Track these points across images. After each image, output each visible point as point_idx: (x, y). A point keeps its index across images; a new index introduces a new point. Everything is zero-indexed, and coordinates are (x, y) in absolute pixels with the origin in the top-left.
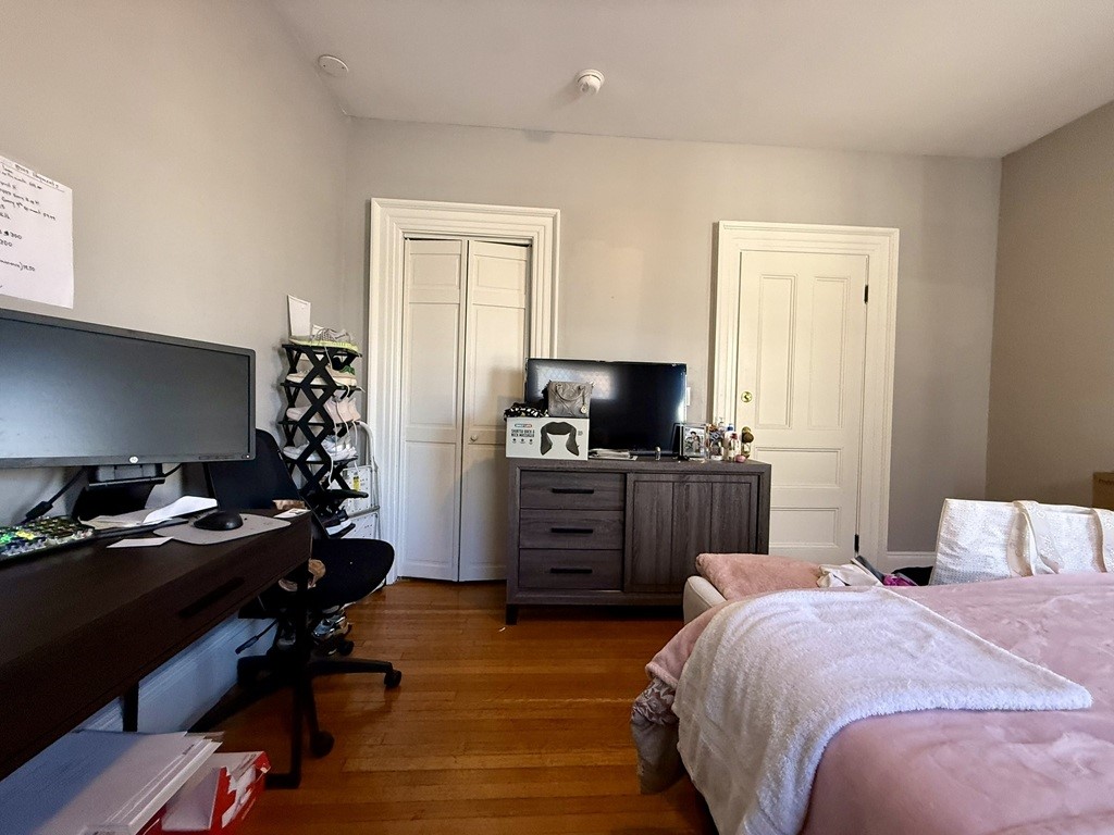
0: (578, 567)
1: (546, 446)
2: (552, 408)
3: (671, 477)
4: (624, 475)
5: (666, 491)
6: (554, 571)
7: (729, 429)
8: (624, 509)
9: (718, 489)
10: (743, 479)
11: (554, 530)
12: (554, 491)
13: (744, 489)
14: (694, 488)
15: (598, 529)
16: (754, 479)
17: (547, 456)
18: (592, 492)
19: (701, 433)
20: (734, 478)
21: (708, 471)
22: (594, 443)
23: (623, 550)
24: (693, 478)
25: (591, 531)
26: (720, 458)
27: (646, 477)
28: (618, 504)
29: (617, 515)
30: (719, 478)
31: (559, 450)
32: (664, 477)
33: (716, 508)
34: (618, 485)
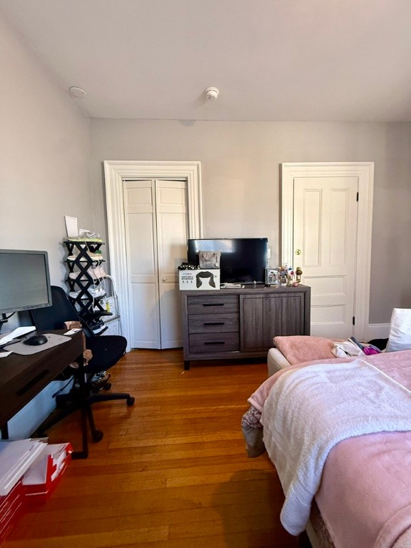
0: (218, 341)
1: (199, 284)
2: (201, 265)
3: (261, 296)
4: (238, 296)
5: (259, 303)
6: (206, 344)
7: (290, 269)
8: (239, 312)
9: (284, 300)
10: (297, 295)
11: (205, 324)
12: (205, 305)
13: (298, 299)
14: (273, 301)
15: (227, 322)
16: (302, 295)
17: (200, 288)
18: (223, 305)
19: (275, 272)
20: (293, 294)
21: (280, 292)
22: (223, 280)
23: (239, 332)
24: (272, 295)
25: (223, 324)
26: (285, 284)
27: (249, 296)
28: (236, 310)
29: (235, 316)
30: (284, 295)
31: (205, 285)
32: (258, 296)
33: (284, 309)
34: (235, 301)
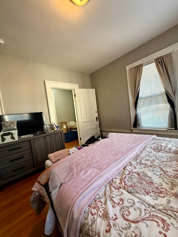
0: (21, 167)
2: (4, 129)
3: (42, 138)
4: (30, 141)
5: (41, 141)
6: (13, 171)
7: (55, 124)
10: (58, 134)
11: (11, 161)
12: (9, 151)
15: (25, 156)
17: (5, 142)
18: (21, 147)
21: (51, 135)
22: (20, 135)
23: (33, 158)
24: (47, 137)
25: (23, 157)
26: (53, 131)
27: (36, 140)
28: (29, 148)
29: (30, 151)
33: (53, 141)
34: (29, 144)
